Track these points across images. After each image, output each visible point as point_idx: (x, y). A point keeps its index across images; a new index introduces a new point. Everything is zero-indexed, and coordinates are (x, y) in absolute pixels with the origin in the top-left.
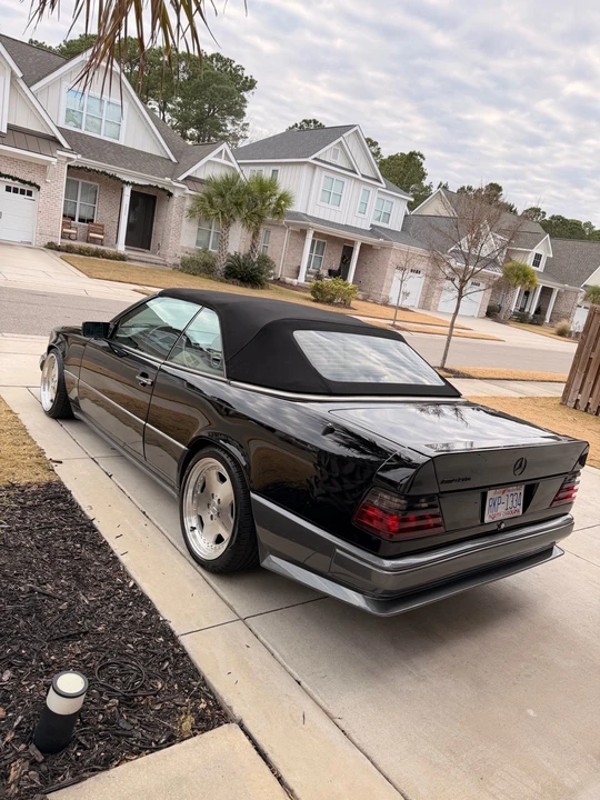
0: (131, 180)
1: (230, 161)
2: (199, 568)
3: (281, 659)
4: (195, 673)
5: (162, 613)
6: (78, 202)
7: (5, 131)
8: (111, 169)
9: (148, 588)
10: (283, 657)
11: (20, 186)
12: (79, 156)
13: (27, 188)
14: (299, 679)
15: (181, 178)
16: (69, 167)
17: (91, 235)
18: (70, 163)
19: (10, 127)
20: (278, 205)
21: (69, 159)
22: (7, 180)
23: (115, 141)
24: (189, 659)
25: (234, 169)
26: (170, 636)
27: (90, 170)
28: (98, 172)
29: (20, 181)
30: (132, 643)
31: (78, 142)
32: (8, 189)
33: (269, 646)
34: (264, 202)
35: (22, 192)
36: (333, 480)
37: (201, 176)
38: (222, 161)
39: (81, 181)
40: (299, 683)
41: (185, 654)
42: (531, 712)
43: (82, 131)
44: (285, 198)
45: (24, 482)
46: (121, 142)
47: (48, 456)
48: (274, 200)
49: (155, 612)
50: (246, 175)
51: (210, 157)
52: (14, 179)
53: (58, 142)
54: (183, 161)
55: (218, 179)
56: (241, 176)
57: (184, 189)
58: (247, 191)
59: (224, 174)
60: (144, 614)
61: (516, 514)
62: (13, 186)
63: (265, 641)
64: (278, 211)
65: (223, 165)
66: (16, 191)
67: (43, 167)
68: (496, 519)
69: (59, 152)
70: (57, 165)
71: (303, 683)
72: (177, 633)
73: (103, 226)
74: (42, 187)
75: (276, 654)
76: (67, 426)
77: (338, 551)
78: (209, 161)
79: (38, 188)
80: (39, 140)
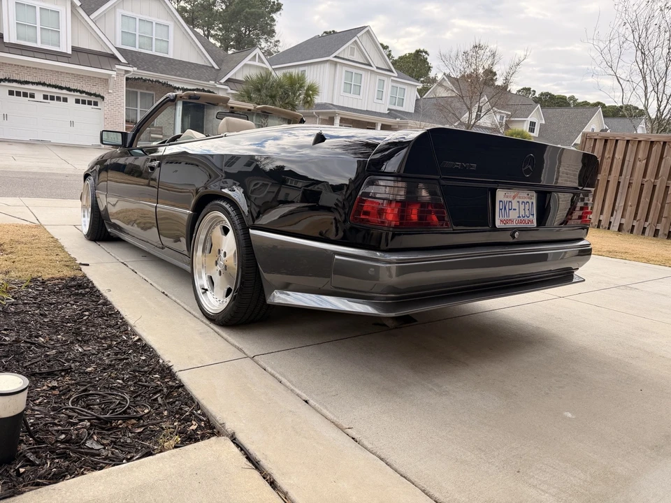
0: (181, 86)
1: (263, 62)
2: (212, 325)
3: (288, 384)
4: (190, 400)
5: (162, 356)
6: (139, 109)
7: (70, 52)
8: (163, 77)
9: (151, 339)
10: (290, 382)
11: (87, 98)
12: (135, 69)
13: (93, 99)
14: (307, 398)
15: (223, 81)
16: (127, 79)
17: (152, 135)
18: (128, 75)
19: (74, 49)
20: (307, 95)
21: (127, 72)
22: (76, 93)
23: (166, 56)
24: (185, 390)
25: (267, 69)
26: (167, 372)
27: (145, 80)
28: (152, 81)
29: (87, 93)
30: (123, 379)
31: (134, 58)
32: (77, 101)
33: (277, 375)
34: (294, 93)
35: (90, 103)
37: (240, 77)
38: (257, 63)
39: (139, 91)
40: (306, 402)
41: (181, 386)
43: (137, 49)
44: (312, 90)
45: (46, 277)
46: (171, 56)
47: (78, 262)
48: (303, 92)
49: (157, 357)
50: (278, 75)
51: (246, 61)
52: (82, 92)
53: (116, 58)
54: (224, 67)
55: (255, 78)
56: (273, 73)
57: (227, 90)
58: (280, 85)
59: (258, 73)
60: (143, 358)
62: (81, 99)
63: (273, 372)
64: (308, 102)
65: (257, 67)
66: (84, 102)
67: (105, 81)
69: (117, 67)
70: (117, 76)
71: (311, 402)
72: (175, 369)
73: (161, 128)
74: (106, 97)
75: (284, 380)
77: (336, 257)
78: (246, 65)
79: (103, 98)
80: (100, 57)
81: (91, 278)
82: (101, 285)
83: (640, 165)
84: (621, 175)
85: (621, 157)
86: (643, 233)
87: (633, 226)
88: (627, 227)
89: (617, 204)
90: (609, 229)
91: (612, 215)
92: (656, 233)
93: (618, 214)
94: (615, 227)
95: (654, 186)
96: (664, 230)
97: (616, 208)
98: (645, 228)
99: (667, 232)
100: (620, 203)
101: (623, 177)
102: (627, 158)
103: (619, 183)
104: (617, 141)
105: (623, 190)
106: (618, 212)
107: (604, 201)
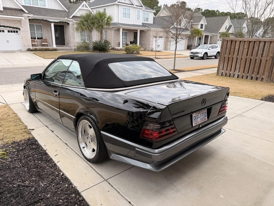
0: (53, 21)
1: (87, 8)
2: (88, 162)
3: (122, 194)
5: (73, 184)
6: (36, 32)
7: (2, 10)
8: (45, 18)
9: (68, 175)
10: (123, 193)
11: (13, 30)
12: (32, 15)
13: (15, 30)
14: (130, 201)
15: (71, 17)
16: (29, 20)
17: (43, 43)
18: (29, 18)
19: (4, 8)
20: (108, 21)
21: (29, 17)
22: (7, 28)
23: (45, 7)
24: (85, 202)
25: (89, 10)
26: (77, 193)
27: (37, 20)
28: (40, 20)
29: (12, 28)
30: (62, 199)
31: (30, 10)
32: (9, 31)
33: (117, 189)
34: (102, 21)
35: (14, 32)
36: (134, 121)
37: (78, 15)
38: (85, 8)
39: (35, 24)
40: (130, 203)
41: (84, 200)
42: (222, 196)
43: (32, 5)
44: (110, 18)
45: (18, 140)
46: (47, 7)
47: (29, 128)
48: (106, 19)
49: (71, 184)
50: (94, 12)
51: (80, 7)
52: (10, 27)
53: (23, 11)
54: (71, 11)
55: (84, 15)
56: (92, 12)
57: (73, 21)
58: (96, 18)
59: (86, 13)
60: (67, 185)
61: (205, 120)
62: (10, 30)
63: (115, 187)
64: (108, 24)
65: (85, 10)
66: (12, 32)
67: (20, 21)
68: (197, 124)
69: (24, 15)
70: (25, 19)
71: (132, 203)
72: (80, 191)
73: (46, 39)
74: (21, 29)
75: (120, 192)
76: (37, 115)
77: (136, 149)
78: (80, 9)
79: (20, 29)
80: (16, 11)
81: (37, 139)
82: (41, 142)
83: (245, 51)
84: (238, 55)
85: (238, 48)
86: (247, 78)
87: (243, 76)
88: (240, 76)
89: (237, 67)
90: (234, 77)
91: (235, 71)
92: (252, 78)
93: (237, 71)
94: (236, 76)
95: (251, 59)
96: (255, 76)
97: (236, 68)
98: (247, 76)
99: (256, 78)
100: (238, 66)
101: (239, 56)
102: (240, 48)
103: (237, 58)
104: (236, 41)
105: (239, 61)
106: (237, 70)
107: (231, 66)
